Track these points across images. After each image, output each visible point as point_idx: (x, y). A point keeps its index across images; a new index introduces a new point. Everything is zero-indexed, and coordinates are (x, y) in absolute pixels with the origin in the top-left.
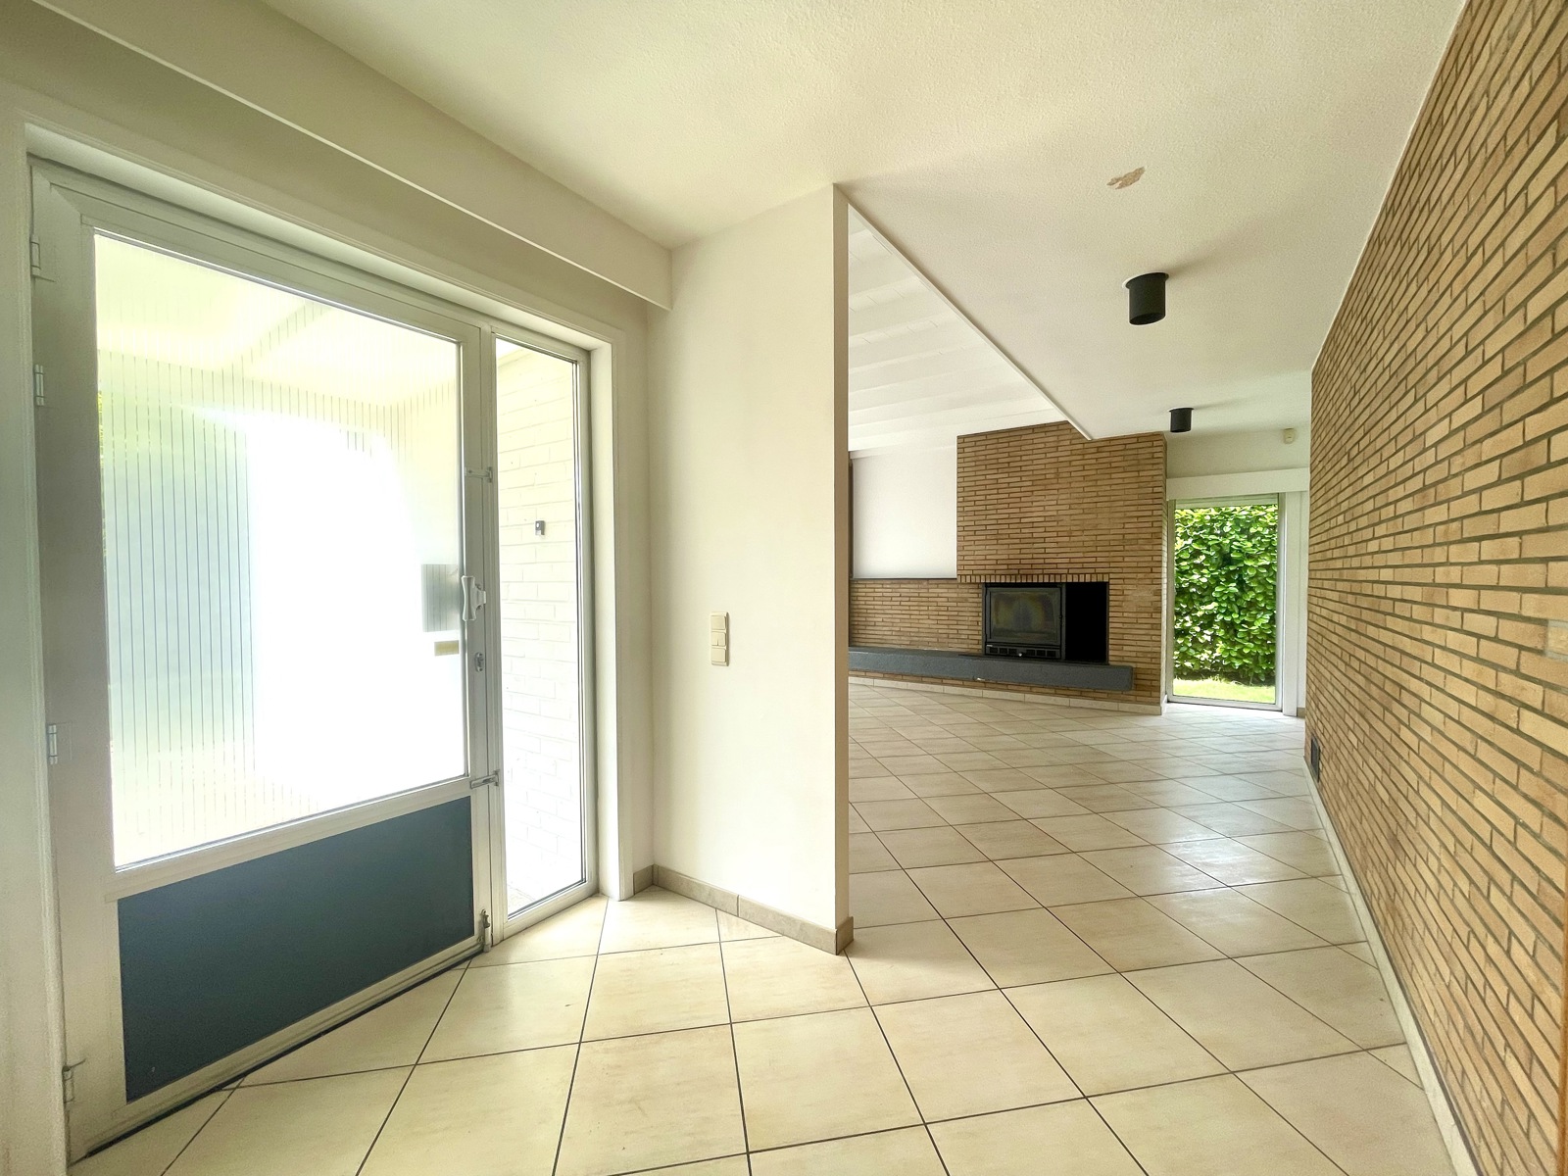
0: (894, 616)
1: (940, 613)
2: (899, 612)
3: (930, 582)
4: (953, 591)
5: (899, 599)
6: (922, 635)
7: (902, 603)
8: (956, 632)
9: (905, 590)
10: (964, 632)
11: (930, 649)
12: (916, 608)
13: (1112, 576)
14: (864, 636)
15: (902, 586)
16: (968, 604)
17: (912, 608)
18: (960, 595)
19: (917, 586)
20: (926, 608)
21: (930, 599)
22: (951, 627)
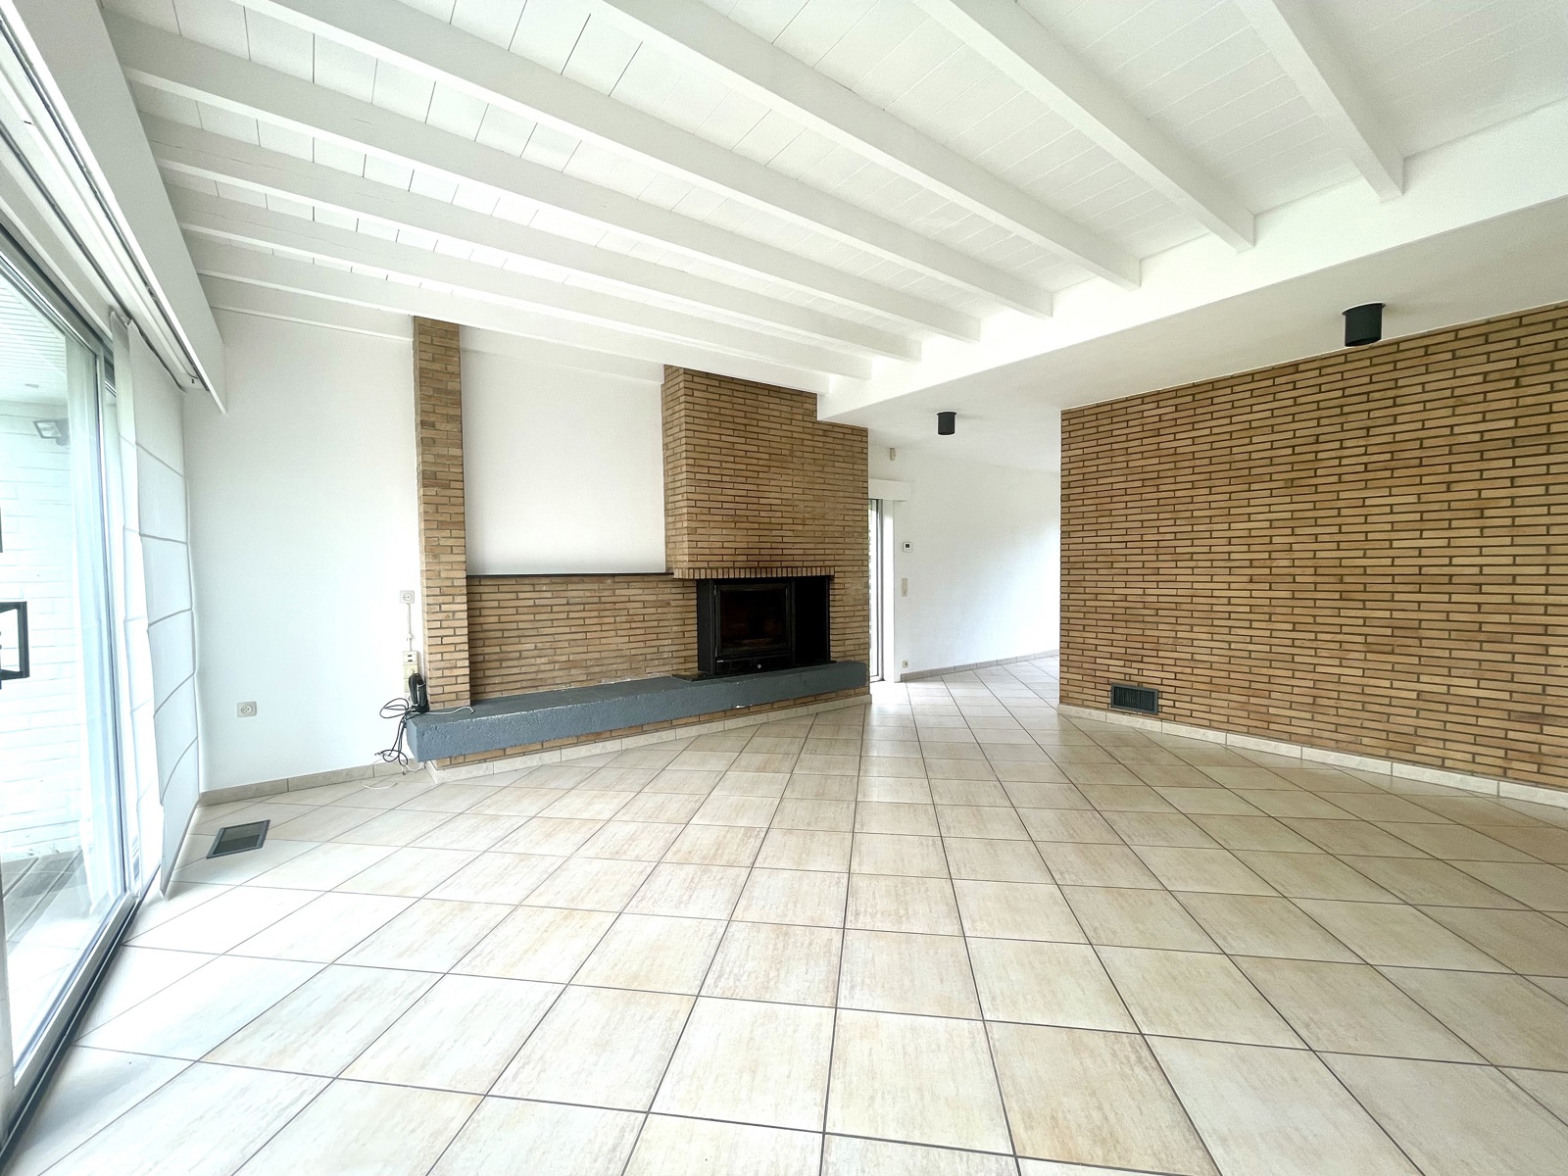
0: (557, 637)
1: (634, 625)
2: (567, 630)
3: (617, 579)
4: (652, 591)
5: (567, 608)
6: (606, 662)
7: (572, 615)
8: (655, 650)
9: (576, 592)
10: (666, 649)
11: (619, 680)
12: (595, 621)
13: (837, 569)
14: (497, 680)
15: (570, 587)
16: (672, 610)
17: (588, 621)
18: (660, 597)
19: (596, 586)
20: (612, 620)
21: (618, 606)
22: (648, 643)
